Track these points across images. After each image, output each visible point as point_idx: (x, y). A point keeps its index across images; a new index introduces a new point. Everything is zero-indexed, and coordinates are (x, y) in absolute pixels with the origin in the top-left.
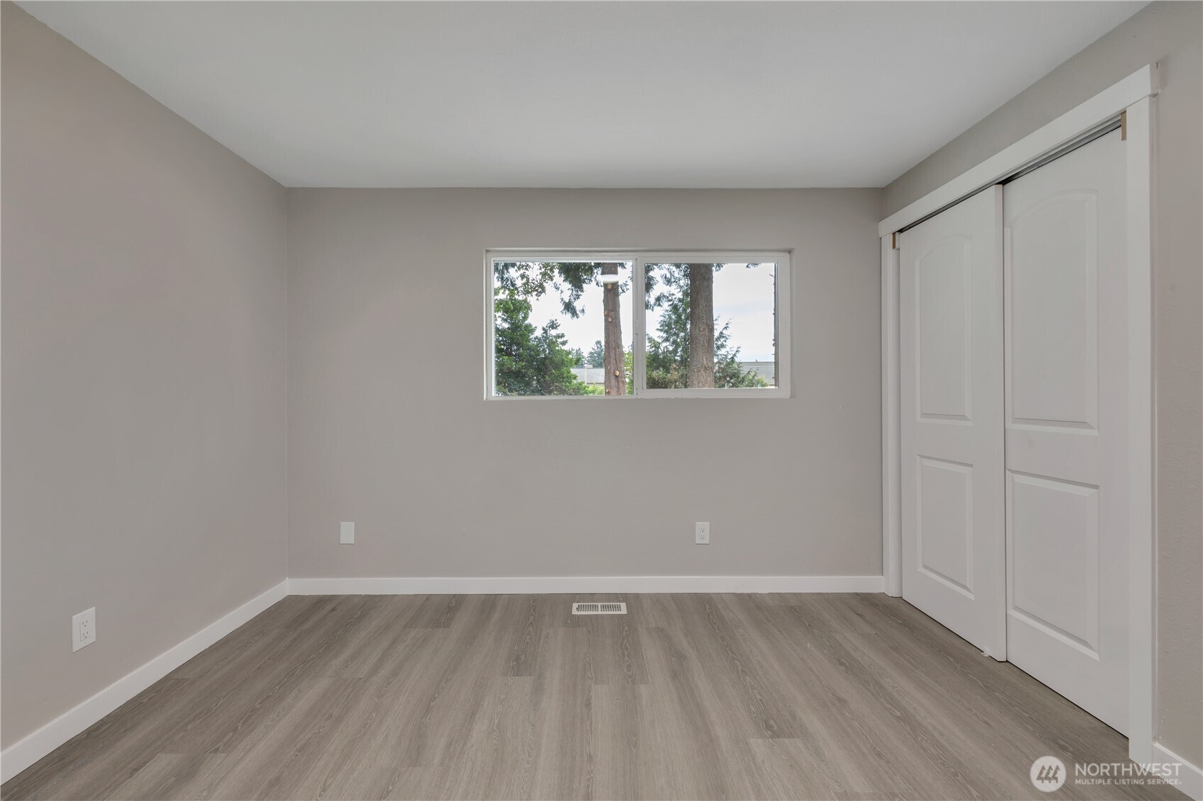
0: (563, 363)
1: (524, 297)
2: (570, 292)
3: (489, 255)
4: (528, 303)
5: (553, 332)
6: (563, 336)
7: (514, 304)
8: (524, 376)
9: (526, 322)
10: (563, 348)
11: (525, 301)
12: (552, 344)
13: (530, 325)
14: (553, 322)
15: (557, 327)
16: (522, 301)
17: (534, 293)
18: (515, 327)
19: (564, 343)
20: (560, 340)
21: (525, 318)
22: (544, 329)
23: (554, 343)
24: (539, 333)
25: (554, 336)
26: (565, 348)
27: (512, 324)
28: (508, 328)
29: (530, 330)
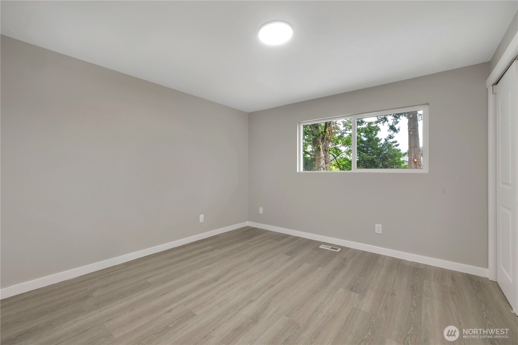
0: (395, 155)
1: (376, 125)
2: (393, 120)
3: (300, 124)
4: (378, 127)
5: (391, 140)
6: (396, 142)
7: (369, 129)
8: (375, 162)
9: (376, 137)
10: (396, 148)
11: (377, 126)
12: (390, 146)
13: (378, 138)
14: (390, 135)
15: (393, 138)
16: (375, 127)
17: (382, 122)
18: (370, 140)
19: (397, 146)
20: (394, 144)
21: (375, 135)
22: (385, 139)
23: (390, 145)
24: (383, 142)
25: (391, 143)
26: (398, 148)
27: (368, 138)
28: (367, 140)
29: (378, 140)
